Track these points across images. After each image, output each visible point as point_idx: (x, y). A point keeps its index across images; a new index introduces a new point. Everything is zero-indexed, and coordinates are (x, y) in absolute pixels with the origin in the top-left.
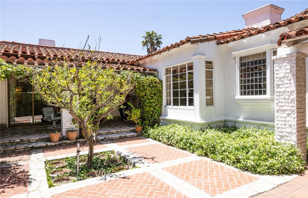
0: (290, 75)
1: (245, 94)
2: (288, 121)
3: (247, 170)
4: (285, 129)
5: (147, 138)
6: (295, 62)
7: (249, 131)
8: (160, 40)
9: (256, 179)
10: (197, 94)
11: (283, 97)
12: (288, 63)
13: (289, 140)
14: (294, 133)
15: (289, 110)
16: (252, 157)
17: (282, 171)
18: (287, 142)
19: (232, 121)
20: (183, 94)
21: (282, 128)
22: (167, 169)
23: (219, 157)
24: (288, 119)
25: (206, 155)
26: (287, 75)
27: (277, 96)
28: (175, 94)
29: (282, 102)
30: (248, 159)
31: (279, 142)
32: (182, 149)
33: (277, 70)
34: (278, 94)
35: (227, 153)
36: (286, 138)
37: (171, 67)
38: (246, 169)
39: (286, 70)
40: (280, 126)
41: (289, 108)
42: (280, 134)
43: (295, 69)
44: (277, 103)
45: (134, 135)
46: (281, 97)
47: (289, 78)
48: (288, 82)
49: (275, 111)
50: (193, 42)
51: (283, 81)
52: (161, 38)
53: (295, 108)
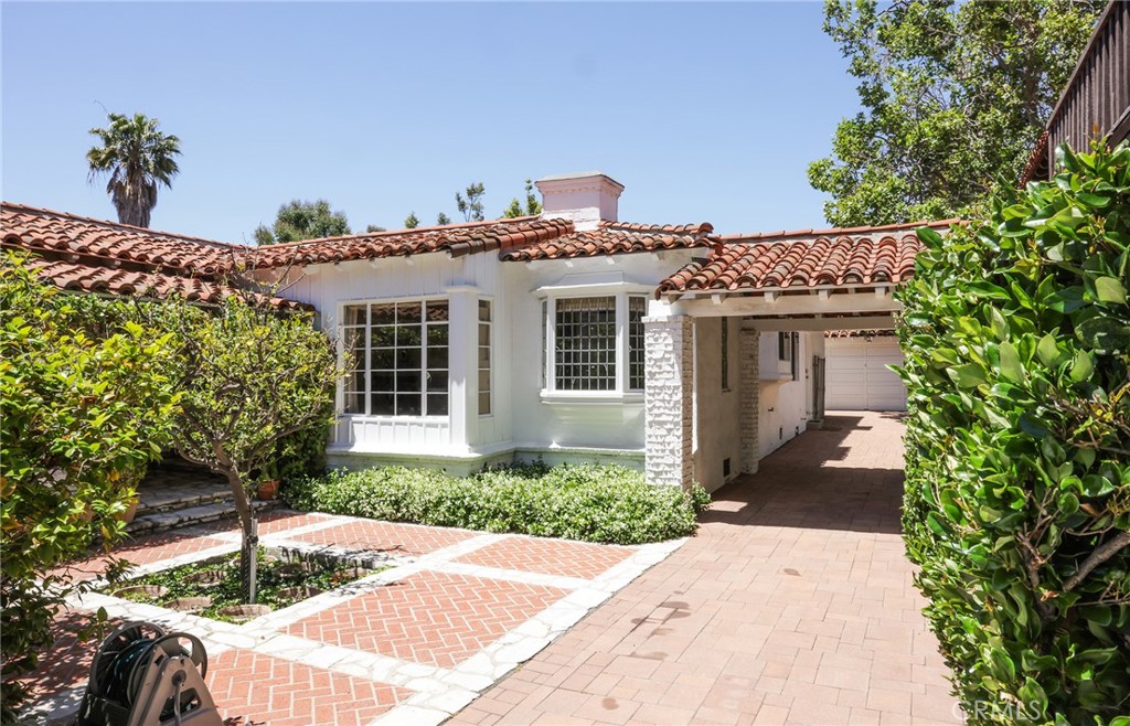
0: (673, 356)
1: (568, 387)
2: (669, 444)
4: (662, 458)
6: (680, 332)
10: (458, 384)
11: (661, 397)
12: (669, 333)
13: (669, 479)
14: (678, 465)
15: (671, 422)
18: (668, 483)
19: (534, 452)
21: (658, 457)
24: (668, 439)
26: (667, 356)
27: (650, 394)
29: (659, 408)
31: (653, 484)
33: (650, 345)
34: (652, 391)
36: (664, 476)
39: (666, 345)
40: (654, 453)
41: (670, 418)
42: (655, 469)
43: (680, 346)
44: (650, 410)
46: (656, 397)
47: (671, 363)
48: (669, 369)
49: (647, 424)
50: (456, 253)
51: (660, 367)
53: (681, 417)
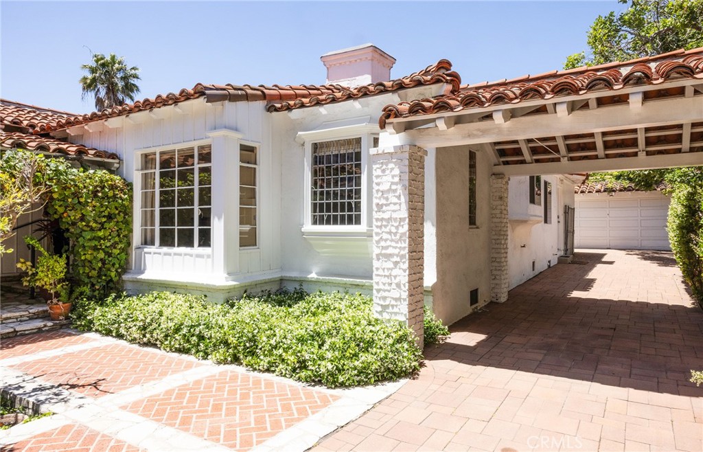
0: (399, 187)
1: (321, 223)
2: (395, 277)
3: (320, 382)
4: (389, 291)
5: (83, 332)
6: (407, 162)
7: (328, 299)
8: (133, 81)
9: (335, 398)
10: (219, 218)
11: (387, 230)
12: (394, 163)
13: (396, 314)
14: (405, 300)
15: (397, 256)
16: (329, 355)
17: (383, 376)
18: (394, 317)
19: (295, 280)
20: (186, 218)
21: (385, 291)
22: (134, 407)
23: (264, 362)
24: (394, 272)
25: (236, 360)
26: (394, 187)
27: (377, 227)
28: (166, 218)
29: (386, 240)
30: (322, 358)
31: (380, 317)
32: (179, 351)
33: (377, 177)
34: (379, 224)
35: (281, 351)
36: (390, 310)
37: (158, 150)
38: (317, 380)
39: (393, 177)
40: (381, 287)
41: (396, 251)
42: (382, 302)
43: (406, 177)
44: (378, 242)
45: (45, 326)
46: (383, 229)
47: (397, 194)
48: (395, 200)
49: (374, 257)
50: (211, 99)
51: (387, 199)
52: (138, 78)
53: (407, 251)
